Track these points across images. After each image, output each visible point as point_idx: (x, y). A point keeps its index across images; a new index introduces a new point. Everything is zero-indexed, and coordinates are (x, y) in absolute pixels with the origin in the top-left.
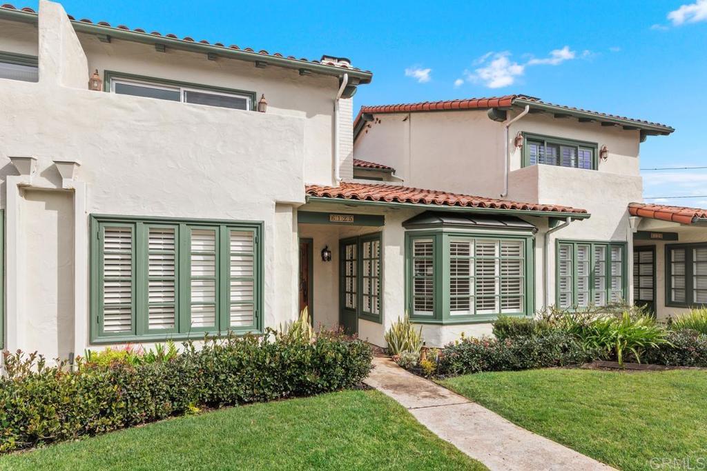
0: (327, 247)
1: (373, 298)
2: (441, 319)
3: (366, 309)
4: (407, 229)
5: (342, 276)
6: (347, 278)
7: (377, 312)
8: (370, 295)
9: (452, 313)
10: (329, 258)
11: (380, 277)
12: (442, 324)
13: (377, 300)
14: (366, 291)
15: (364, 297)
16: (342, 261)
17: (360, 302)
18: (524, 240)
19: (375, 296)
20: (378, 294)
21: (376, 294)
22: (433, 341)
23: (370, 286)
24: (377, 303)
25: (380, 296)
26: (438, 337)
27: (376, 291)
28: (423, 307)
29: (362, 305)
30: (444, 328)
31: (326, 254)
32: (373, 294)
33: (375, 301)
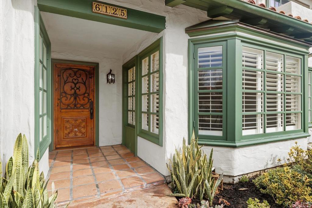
0: (111, 71)
1: (151, 116)
2: (233, 140)
3: (144, 127)
4: (190, 37)
5: (125, 97)
6: (129, 98)
7: (156, 131)
8: (148, 113)
9: (245, 133)
10: (113, 81)
11: (160, 92)
12: (235, 147)
13: (156, 117)
14: (144, 108)
15: (143, 114)
16: (125, 83)
17: (139, 120)
18: (302, 57)
19: (153, 114)
20: (157, 111)
21: (155, 112)
22: (223, 167)
23: (149, 103)
24: (155, 121)
25: (159, 114)
26: (229, 162)
27: (155, 108)
28: (208, 126)
29: (141, 123)
30: (237, 151)
31: (110, 77)
32: (151, 111)
33: (153, 119)
